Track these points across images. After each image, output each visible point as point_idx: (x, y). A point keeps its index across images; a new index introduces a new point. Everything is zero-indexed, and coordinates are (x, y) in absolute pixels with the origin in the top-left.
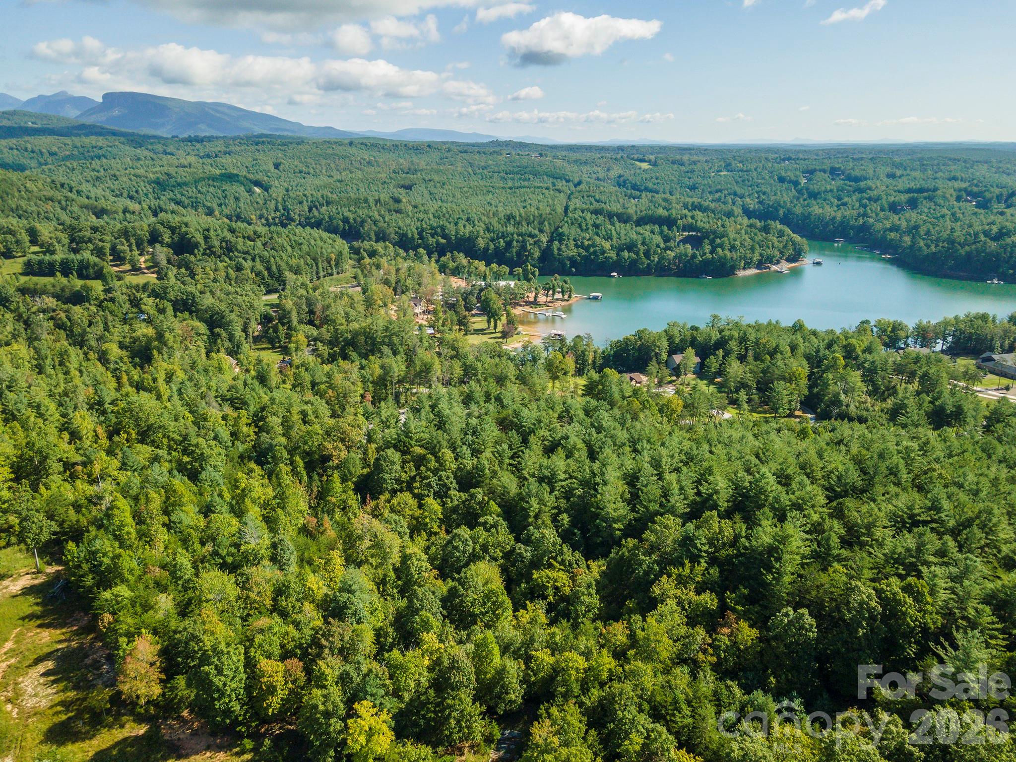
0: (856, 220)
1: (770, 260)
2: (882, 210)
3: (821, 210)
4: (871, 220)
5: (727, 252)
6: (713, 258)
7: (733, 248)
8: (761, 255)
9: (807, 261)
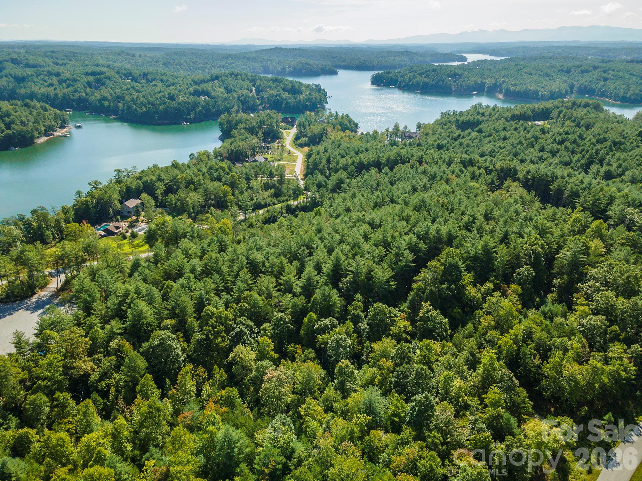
0: (73, 95)
1: (52, 128)
2: (85, 87)
3: (40, 89)
4: (83, 94)
5: (21, 127)
6: (13, 133)
7: (23, 123)
8: (44, 125)
9: (71, 126)
